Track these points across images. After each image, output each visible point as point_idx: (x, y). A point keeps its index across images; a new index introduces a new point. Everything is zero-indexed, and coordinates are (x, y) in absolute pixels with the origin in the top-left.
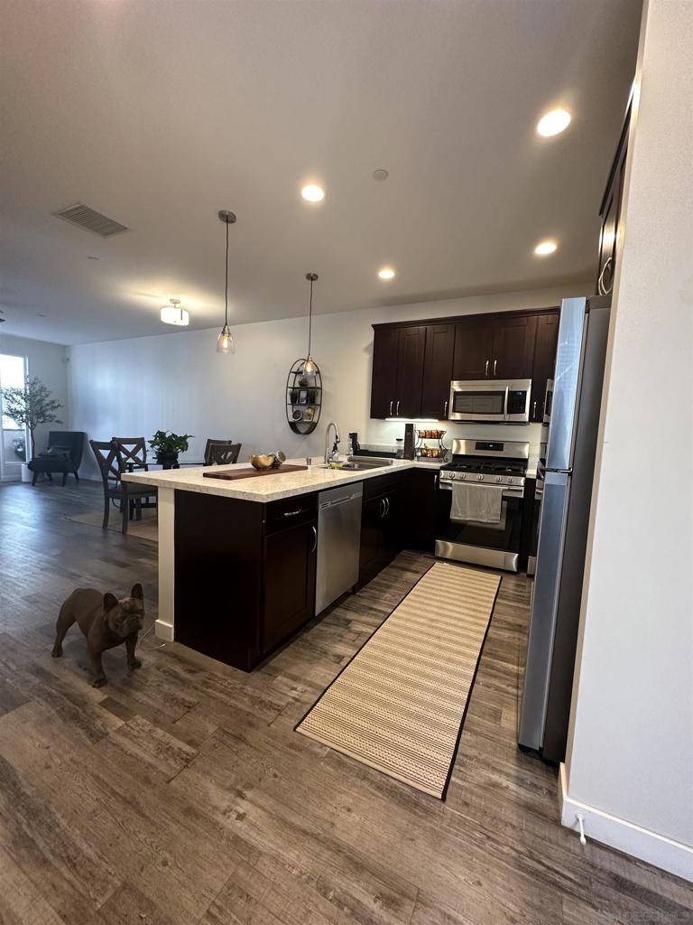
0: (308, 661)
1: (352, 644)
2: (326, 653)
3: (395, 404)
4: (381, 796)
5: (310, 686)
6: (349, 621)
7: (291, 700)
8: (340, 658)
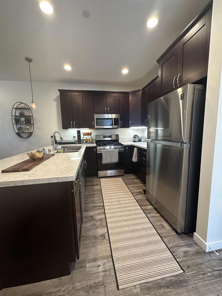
0: (92, 246)
1: (101, 226)
2: (96, 237)
3: (73, 123)
4: (171, 290)
5: (104, 259)
6: (92, 216)
7: (103, 274)
8: (103, 236)
